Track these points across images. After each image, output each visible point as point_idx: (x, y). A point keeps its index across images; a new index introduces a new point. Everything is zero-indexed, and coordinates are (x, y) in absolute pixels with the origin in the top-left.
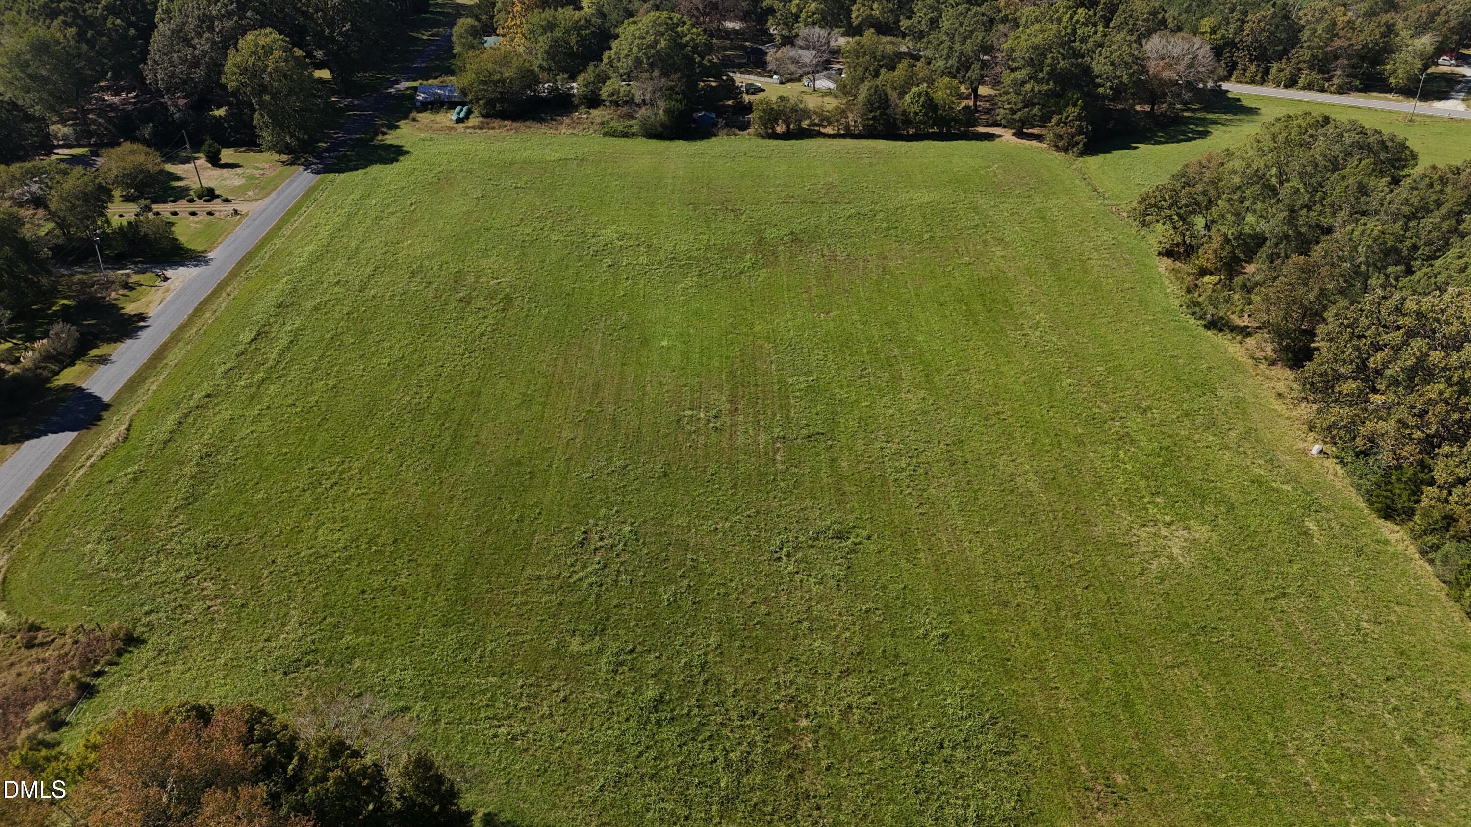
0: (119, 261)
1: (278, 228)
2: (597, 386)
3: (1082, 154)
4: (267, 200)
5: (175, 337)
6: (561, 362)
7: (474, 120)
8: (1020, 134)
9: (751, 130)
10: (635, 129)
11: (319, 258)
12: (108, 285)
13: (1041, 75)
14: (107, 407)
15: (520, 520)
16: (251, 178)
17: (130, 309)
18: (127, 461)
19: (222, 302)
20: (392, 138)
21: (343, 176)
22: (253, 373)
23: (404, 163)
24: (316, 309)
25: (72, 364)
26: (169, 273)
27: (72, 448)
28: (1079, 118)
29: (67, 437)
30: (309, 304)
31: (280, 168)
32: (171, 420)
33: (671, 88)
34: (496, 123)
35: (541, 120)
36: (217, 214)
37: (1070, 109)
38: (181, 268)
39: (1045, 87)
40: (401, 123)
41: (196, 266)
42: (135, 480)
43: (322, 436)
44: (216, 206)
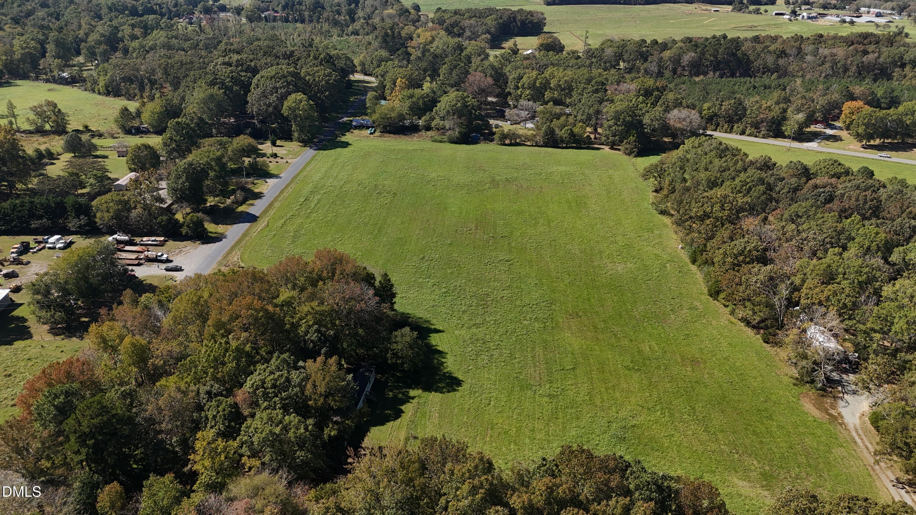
0: (248, 175)
1: (304, 168)
2: (428, 220)
3: (636, 156)
4: (298, 159)
5: (276, 199)
6: (415, 213)
7: (377, 134)
8: (612, 148)
9: (495, 142)
10: (445, 140)
11: (323, 178)
12: (246, 183)
13: (619, 123)
14: (258, 217)
15: (402, 252)
16: (289, 151)
17: (256, 190)
18: (270, 231)
19: (290, 190)
20: (343, 139)
21: (326, 152)
22: (306, 210)
23: (349, 149)
24: (325, 193)
25: (241, 205)
26: (267, 180)
27: (250, 227)
28: (635, 141)
29: (247, 225)
30: (322, 192)
31: (300, 148)
32: (282, 221)
33: (462, 123)
34: (387, 135)
35: (406, 135)
36: (279, 162)
37: (631, 137)
38: (271, 179)
39: (620, 128)
40: (347, 133)
41: (276, 179)
42: (274, 236)
43: (333, 228)
44: (278, 159)
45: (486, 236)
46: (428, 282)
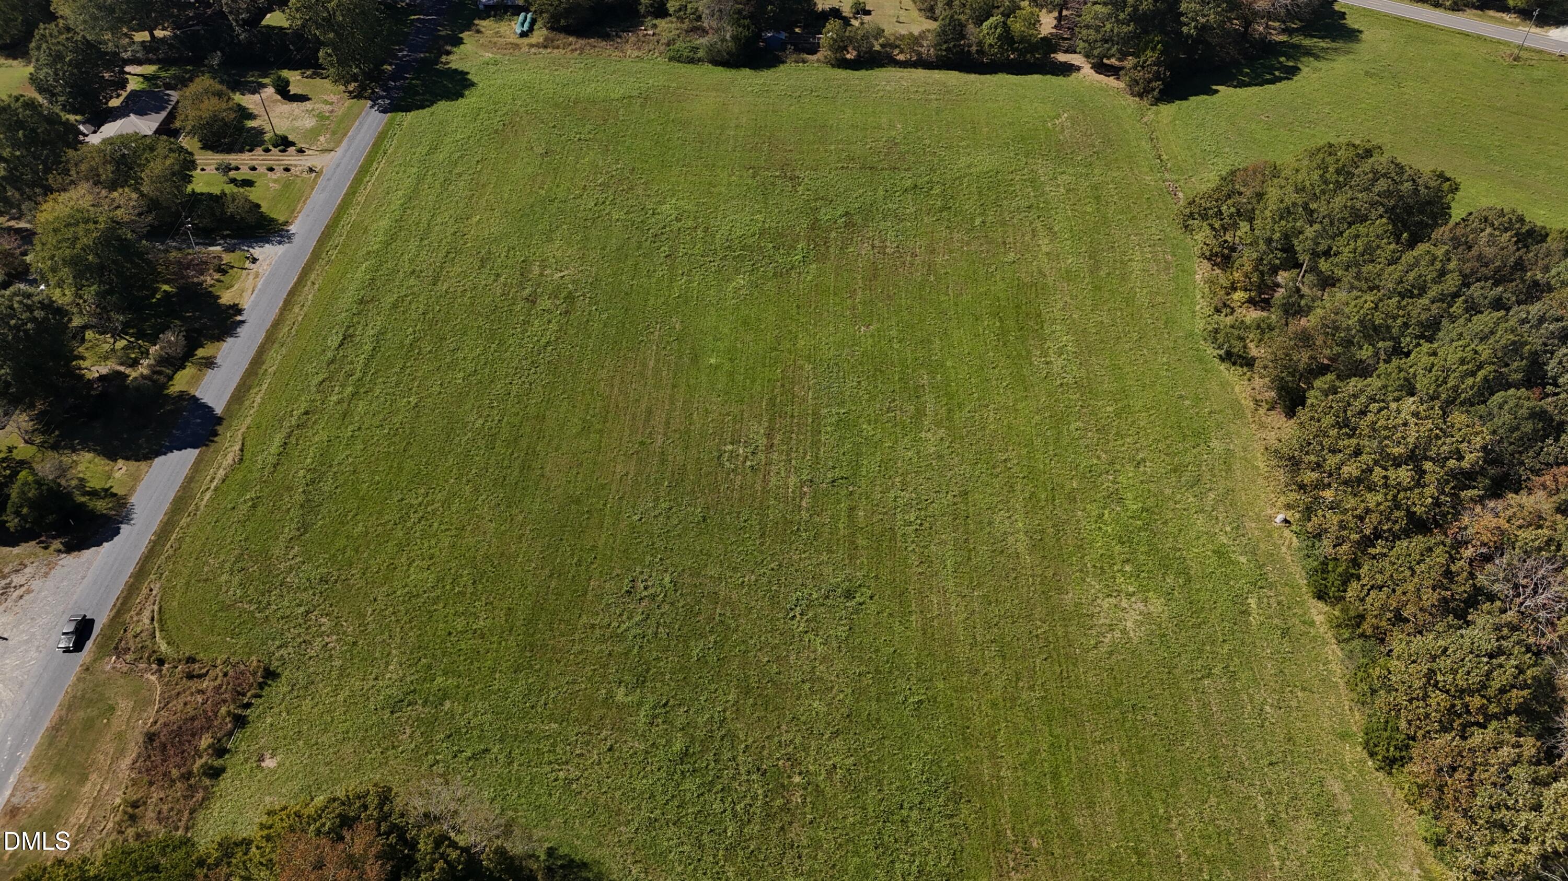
0: (207, 236)
1: (352, 192)
2: (649, 412)
3: (1157, 101)
4: (340, 151)
5: (270, 338)
6: (617, 381)
7: (540, 35)
8: (1101, 68)
9: (819, 55)
10: (701, 53)
11: (393, 238)
12: (202, 267)
13: (1122, 16)
14: (219, 420)
15: (579, 564)
16: (321, 117)
17: (226, 298)
18: (245, 486)
19: (309, 294)
20: (456, 60)
21: (411, 116)
22: (343, 386)
23: (471, 100)
24: (395, 306)
25: (183, 367)
26: (257, 251)
27: (197, 467)
28: (1157, 63)
29: (191, 454)
30: (390, 299)
31: (349, 103)
32: (278, 439)
34: (562, 39)
35: (606, 37)
36: (293, 170)
37: (1149, 53)
38: (267, 245)
40: (464, 35)
41: (280, 243)
42: (254, 506)
43: (409, 464)
44: (291, 158)
45: (793, 480)
46: (640, 704)
